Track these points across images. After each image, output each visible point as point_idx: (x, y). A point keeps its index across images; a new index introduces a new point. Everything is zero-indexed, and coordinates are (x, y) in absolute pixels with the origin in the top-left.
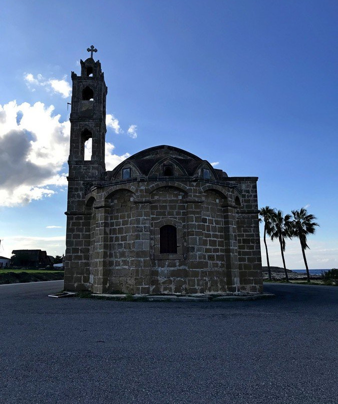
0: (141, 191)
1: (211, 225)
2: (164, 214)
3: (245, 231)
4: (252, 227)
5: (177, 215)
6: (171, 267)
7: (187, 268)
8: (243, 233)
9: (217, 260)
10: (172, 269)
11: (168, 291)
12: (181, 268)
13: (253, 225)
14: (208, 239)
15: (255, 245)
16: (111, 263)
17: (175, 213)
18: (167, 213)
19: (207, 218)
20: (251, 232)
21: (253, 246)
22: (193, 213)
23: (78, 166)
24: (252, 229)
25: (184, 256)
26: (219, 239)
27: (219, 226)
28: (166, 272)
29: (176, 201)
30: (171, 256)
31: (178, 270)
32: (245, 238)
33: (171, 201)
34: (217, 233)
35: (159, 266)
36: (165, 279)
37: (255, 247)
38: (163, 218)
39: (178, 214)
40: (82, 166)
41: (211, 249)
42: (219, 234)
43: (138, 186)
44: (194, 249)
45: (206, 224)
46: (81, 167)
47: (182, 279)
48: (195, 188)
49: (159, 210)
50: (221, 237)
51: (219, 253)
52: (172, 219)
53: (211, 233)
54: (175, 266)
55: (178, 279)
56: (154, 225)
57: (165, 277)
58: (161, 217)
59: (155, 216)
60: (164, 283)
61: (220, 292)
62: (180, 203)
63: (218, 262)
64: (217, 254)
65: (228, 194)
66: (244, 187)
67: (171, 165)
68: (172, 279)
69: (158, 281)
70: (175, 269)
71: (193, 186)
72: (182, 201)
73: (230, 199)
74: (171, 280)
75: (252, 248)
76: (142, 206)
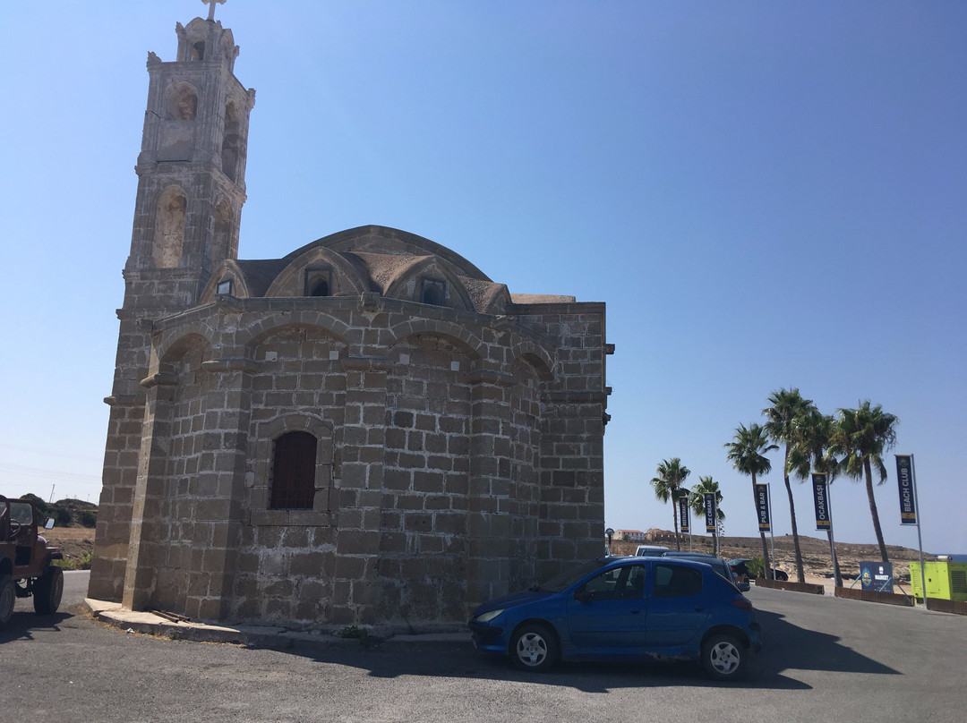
0: (227, 337)
1: (424, 433)
2: (286, 400)
3: (561, 451)
4: (582, 440)
5: (322, 402)
6: (294, 546)
7: (335, 550)
8: (555, 456)
9: (439, 530)
10: (296, 551)
11: (279, 613)
12: (320, 549)
13: (585, 435)
14: (412, 470)
15: (587, 489)
16: (163, 531)
17: (316, 399)
18: (294, 396)
19: (415, 412)
20: (579, 453)
21: (583, 492)
22: (362, 397)
23: (147, 282)
24: (582, 445)
25: (330, 515)
26: (451, 472)
27: (455, 435)
28: (278, 559)
29: (324, 366)
30: (295, 516)
31: (312, 555)
32: (561, 469)
33: (308, 366)
34: (447, 455)
35: (261, 543)
36: (276, 579)
37: (587, 496)
38: (283, 411)
39: (325, 399)
40: (156, 282)
41: (420, 498)
42: (454, 456)
43: (221, 325)
44: (354, 498)
45: (407, 430)
46: (153, 283)
47: (321, 582)
48: (370, 328)
49: (274, 390)
50: (459, 465)
51: (451, 511)
52: (307, 414)
53: (426, 454)
54: (303, 542)
55: (310, 579)
56: (257, 428)
57: (275, 575)
58: (280, 408)
59: (262, 407)
60: (270, 590)
61: (439, 621)
62: (334, 371)
63: (441, 535)
64: (442, 511)
65: (484, 347)
66: (566, 330)
67: (330, 269)
68: (292, 579)
69: (256, 582)
70: (306, 551)
71: (365, 322)
72: (338, 365)
73: (492, 361)
74: (288, 584)
75: (578, 497)
76: (225, 378)
